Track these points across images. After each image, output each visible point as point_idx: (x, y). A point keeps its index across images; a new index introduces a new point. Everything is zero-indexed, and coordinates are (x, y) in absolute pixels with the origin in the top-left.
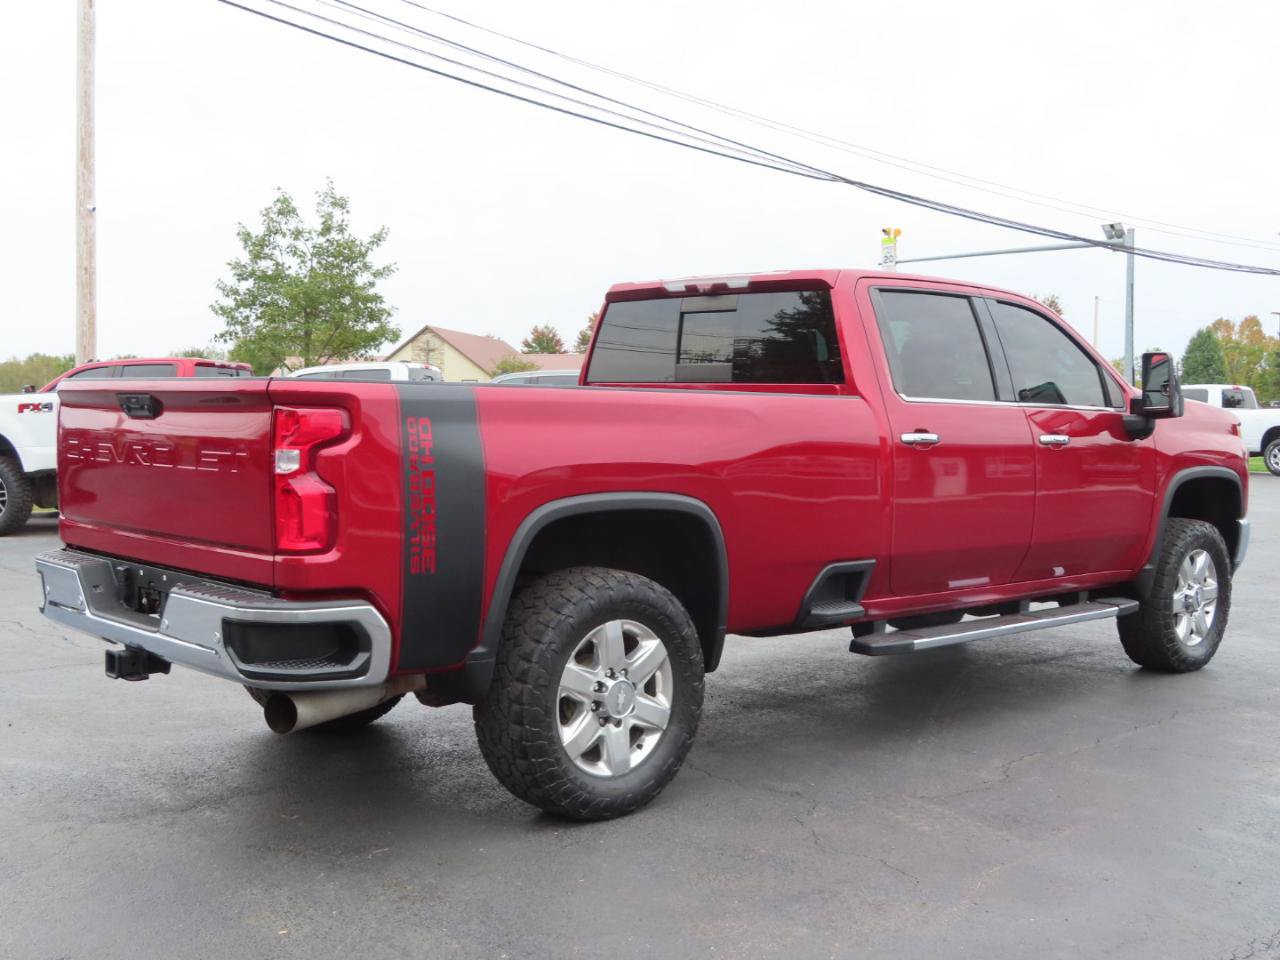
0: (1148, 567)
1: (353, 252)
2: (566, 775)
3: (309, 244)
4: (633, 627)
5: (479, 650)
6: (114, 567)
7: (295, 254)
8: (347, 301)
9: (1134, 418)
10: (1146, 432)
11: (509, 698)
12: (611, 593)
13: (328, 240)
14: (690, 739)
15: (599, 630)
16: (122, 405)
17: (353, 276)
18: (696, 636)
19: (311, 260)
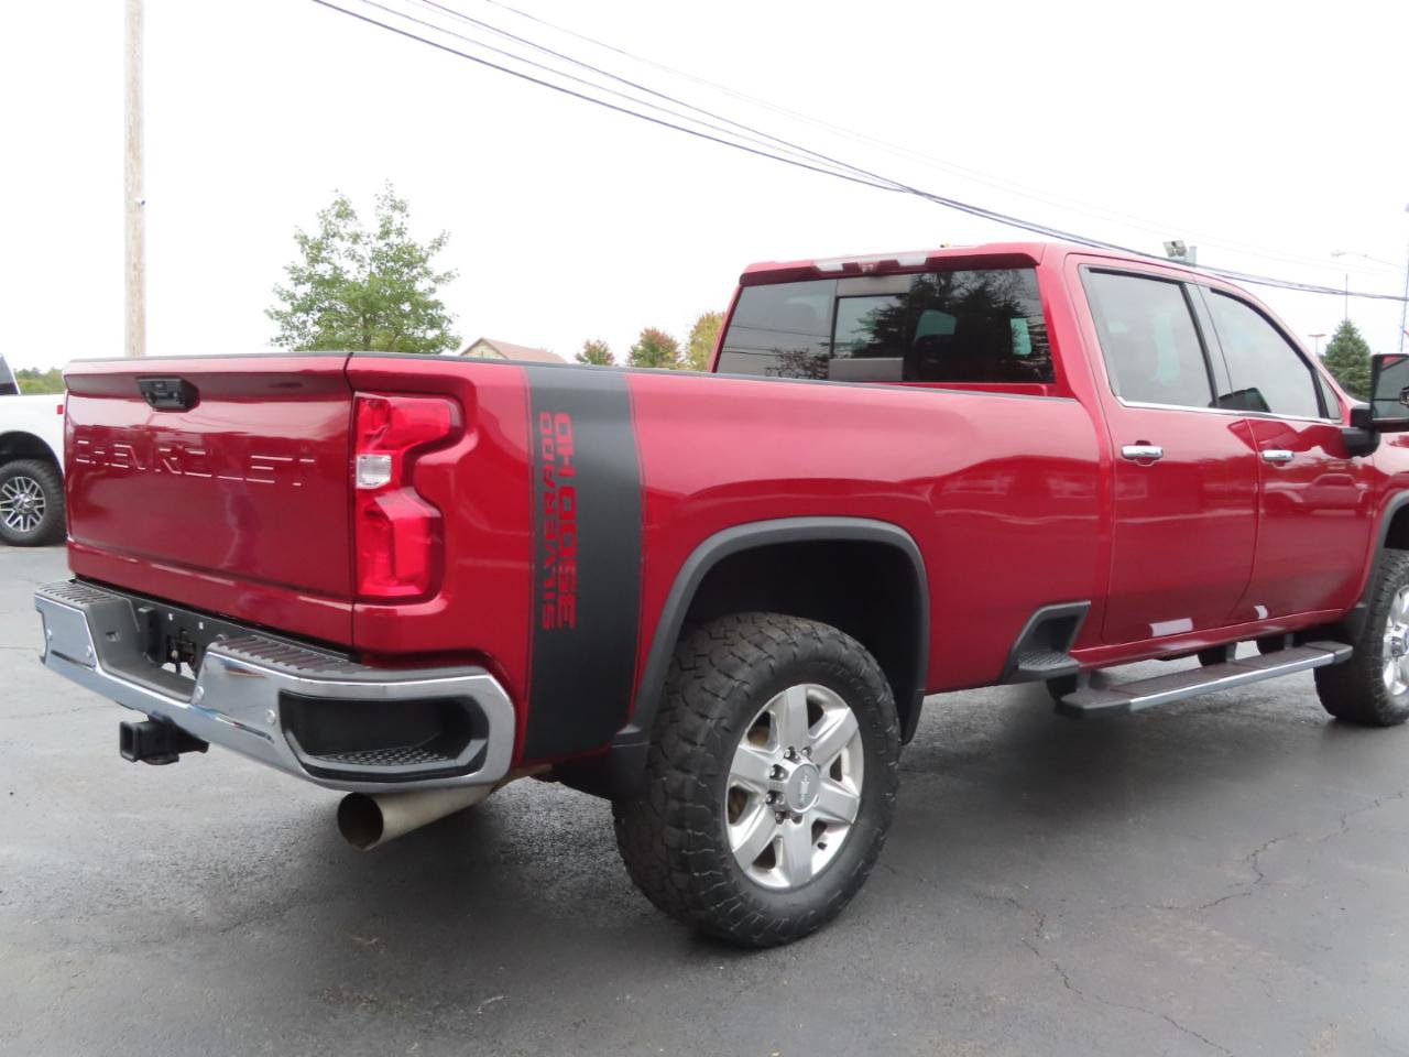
0: (1360, 605)
1: (412, 257)
2: (737, 892)
3: (368, 248)
4: (818, 692)
5: (629, 730)
6: (136, 606)
7: (353, 257)
8: (406, 307)
9: (1355, 431)
10: (1369, 447)
11: (666, 792)
12: (796, 650)
13: (387, 244)
14: (883, 834)
15: (779, 699)
16: (144, 393)
17: (413, 281)
18: (893, 702)
19: (370, 265)
